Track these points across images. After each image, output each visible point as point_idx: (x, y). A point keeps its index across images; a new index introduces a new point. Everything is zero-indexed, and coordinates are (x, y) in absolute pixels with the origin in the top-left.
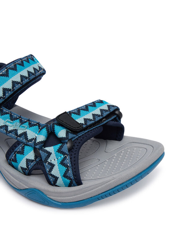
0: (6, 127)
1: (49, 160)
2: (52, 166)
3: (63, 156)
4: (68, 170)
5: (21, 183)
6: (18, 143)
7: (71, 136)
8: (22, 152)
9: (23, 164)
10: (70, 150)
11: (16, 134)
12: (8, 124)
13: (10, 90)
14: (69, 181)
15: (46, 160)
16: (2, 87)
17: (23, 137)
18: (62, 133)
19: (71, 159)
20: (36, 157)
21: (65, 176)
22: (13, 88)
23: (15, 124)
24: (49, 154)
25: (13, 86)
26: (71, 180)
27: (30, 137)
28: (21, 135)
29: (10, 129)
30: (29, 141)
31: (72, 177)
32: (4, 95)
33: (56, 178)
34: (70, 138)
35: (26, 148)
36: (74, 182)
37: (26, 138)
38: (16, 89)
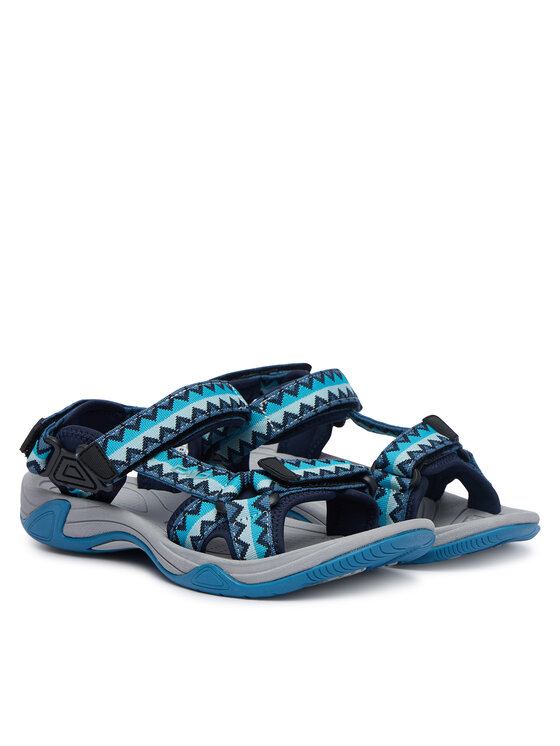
0: (176, 475)
1: (238, 519)
2: (242, 527)
3: (260, 513)
4: (265, 532)
5: (188, 561)
6: (192, 498)
7: (277, 487)
8: (196, 512)
9: (195, 530)
10: (273, 507)
11: (191, 485)
12: (177, 471)
13: (188, 421)
14: (264, 549)
15: (233, 519)
16: (176, 414)
17: (202, 488)
18: (263, 483)
19: (273, 517)
20: (219, 515)
21: (261, 541)
22: (193, 418)
23: (189, 472)
24: (240, 508)
25: (194, 416)
26: (269, 547)
27: (212, 489)
28: (198, 486)
29: (180, 477)
30: (209, 494)
31: (271, 543)
32: (177, 428)
33: (246, 546)
34: (275, 489)
35: (204, 505)
36: (273, 549)
37: (206, 490)
38: (197, 420)
